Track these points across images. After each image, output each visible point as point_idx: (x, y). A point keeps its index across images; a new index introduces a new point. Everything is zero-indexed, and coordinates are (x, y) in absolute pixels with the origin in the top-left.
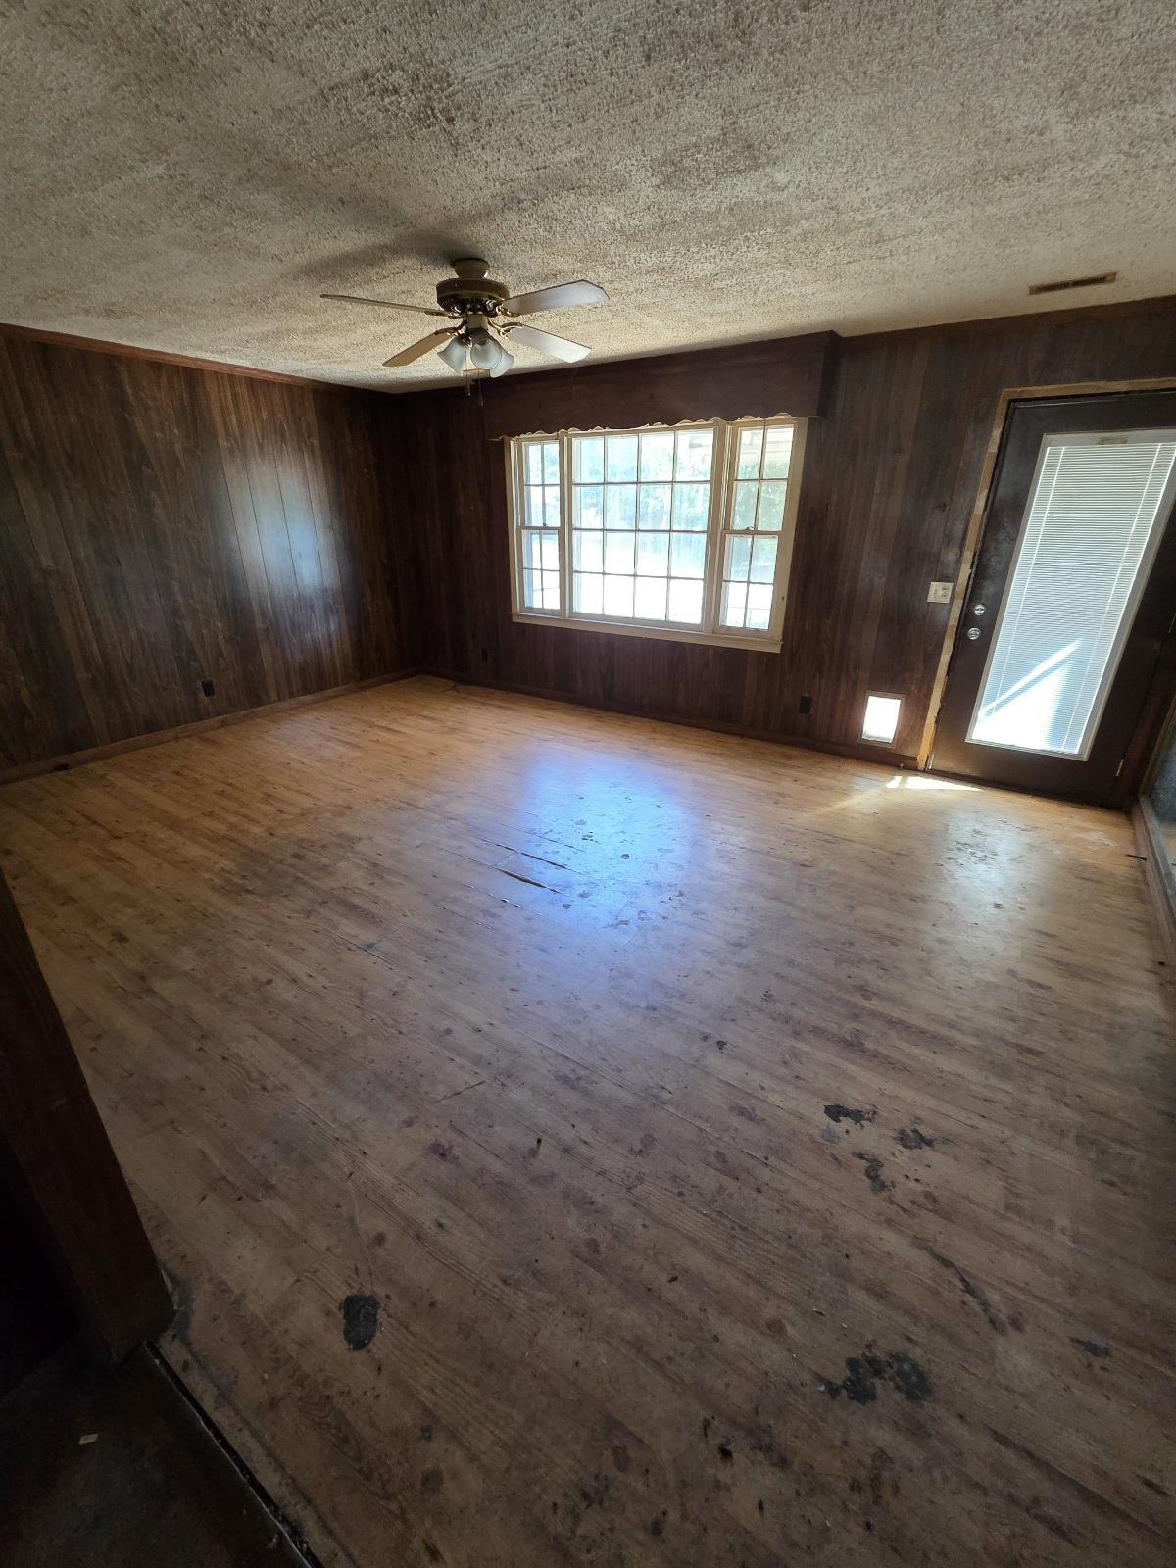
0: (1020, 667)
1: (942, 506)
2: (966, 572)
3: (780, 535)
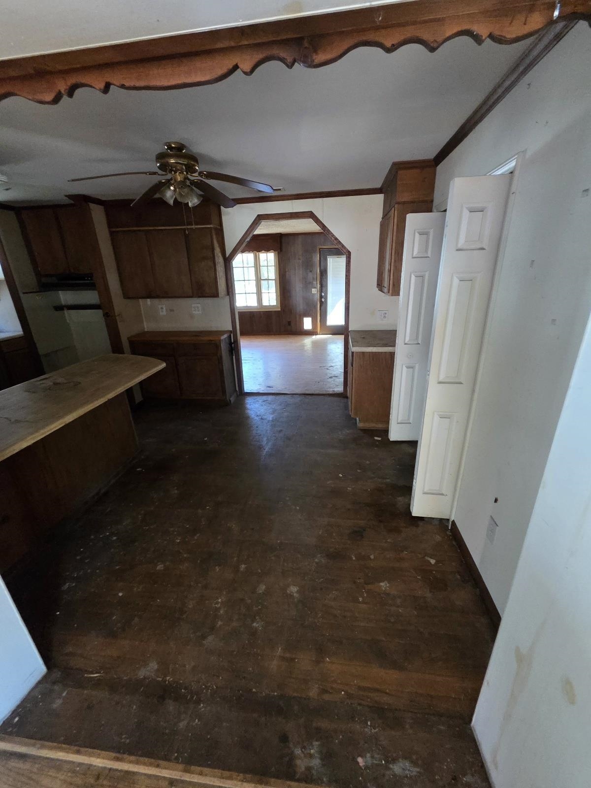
0: (333, 307)
1: (311, 271)
2: (319, 286)
3: (275, 280)
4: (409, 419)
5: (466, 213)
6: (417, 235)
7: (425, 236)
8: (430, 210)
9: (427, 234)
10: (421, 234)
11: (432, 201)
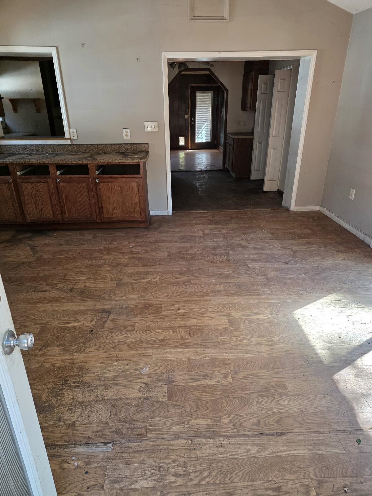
1: (184, 102)
2: (190, 113)
4: (259, 169)
5: (280, 80)
6: (263, 84)
7: (266, 85)
8: (267, 74)
9: (267, 84)
10: (264, 83)
11: (268, 69)
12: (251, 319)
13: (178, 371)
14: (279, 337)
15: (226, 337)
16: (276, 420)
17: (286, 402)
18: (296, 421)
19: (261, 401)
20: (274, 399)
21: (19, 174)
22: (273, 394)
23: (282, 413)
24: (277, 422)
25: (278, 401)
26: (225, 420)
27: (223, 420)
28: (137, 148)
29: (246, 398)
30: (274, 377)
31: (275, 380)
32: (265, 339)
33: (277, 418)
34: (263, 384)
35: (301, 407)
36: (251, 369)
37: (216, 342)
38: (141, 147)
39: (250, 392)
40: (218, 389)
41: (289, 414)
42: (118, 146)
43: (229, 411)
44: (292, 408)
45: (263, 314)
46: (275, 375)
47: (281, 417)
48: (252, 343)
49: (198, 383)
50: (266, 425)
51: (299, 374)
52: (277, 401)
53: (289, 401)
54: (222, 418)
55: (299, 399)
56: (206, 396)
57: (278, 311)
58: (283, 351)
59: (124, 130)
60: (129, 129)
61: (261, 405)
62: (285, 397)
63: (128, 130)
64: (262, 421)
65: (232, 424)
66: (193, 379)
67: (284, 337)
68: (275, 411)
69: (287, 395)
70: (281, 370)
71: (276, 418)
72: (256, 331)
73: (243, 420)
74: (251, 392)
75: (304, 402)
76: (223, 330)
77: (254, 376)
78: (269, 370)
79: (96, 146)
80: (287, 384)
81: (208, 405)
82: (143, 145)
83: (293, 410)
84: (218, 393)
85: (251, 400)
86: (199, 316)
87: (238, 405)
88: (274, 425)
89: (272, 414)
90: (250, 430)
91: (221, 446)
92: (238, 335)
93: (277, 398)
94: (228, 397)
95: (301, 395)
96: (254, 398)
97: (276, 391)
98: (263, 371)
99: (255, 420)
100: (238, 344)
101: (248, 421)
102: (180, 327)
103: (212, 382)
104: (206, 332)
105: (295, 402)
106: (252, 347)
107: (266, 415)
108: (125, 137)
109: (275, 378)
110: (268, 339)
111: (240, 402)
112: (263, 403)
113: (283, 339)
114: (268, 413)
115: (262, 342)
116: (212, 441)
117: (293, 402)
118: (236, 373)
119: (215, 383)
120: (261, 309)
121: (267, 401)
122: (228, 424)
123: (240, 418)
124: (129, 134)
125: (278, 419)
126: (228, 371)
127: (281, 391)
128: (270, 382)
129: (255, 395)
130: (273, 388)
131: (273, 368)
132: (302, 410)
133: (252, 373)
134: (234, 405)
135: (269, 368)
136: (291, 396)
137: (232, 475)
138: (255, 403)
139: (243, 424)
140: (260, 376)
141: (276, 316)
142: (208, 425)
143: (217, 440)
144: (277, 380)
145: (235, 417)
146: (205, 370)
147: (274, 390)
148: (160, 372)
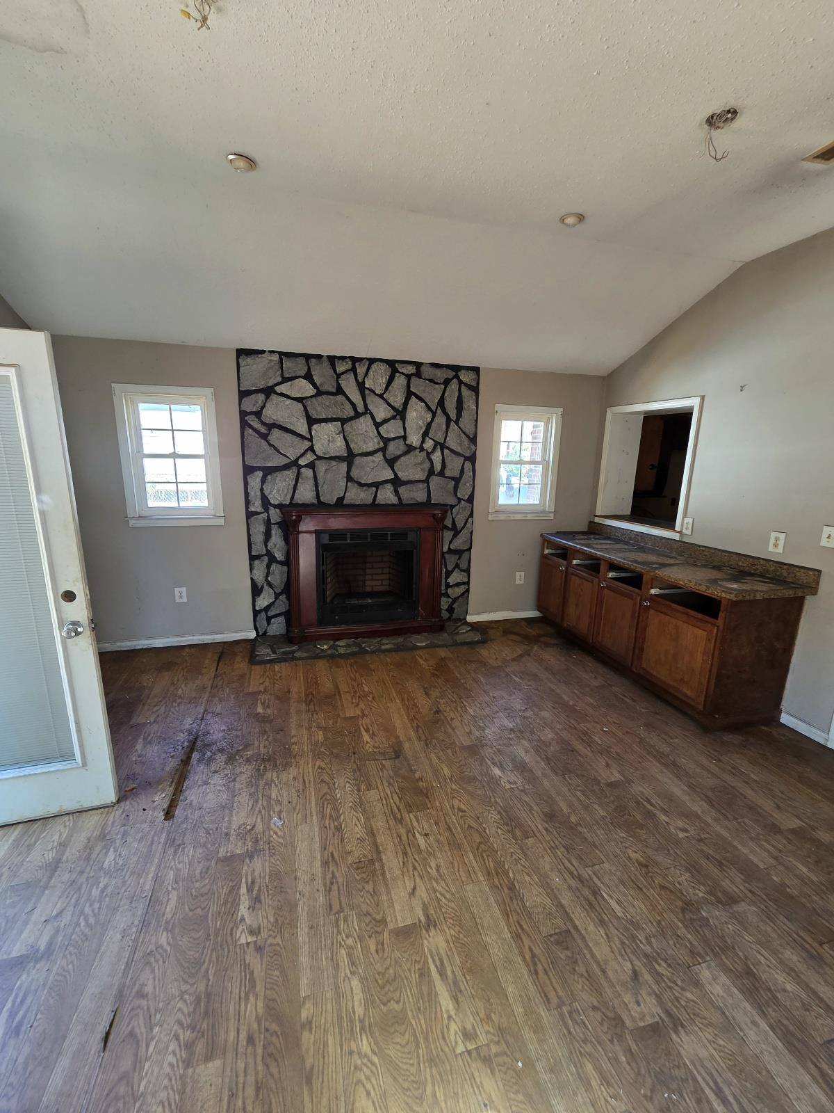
12: (430, 974)
13: (273, 860)
14: (370, 1053)
15: (356, 924)
16: (137, 1030)
17: (171, 1059)
18: (121, 1079)
19: (185, 1001)
20: (183, 1029)
21: (575, 562)
22: (196, 1026)
23: (147, 1046)
24: (132, 1034)
25: (177, 1039)
26: (164, 939)
27: (165, 934)
28: (789, 574)
29: (197, 971)
30: (241, 1031)
31: (232, 1034)
32: (360, 1011)
33: (141, 1033)
34: (224, 1005)
35: (149, 1097)
36: (266, 978)
37: (341, 907)
38: (798, 574)
39: (211, 978)
40: (226, 921)
41: (140, 1062)
42: (751, 560)
43: (180, 943)
44: (153, 1071)
45: (457, 1010)
46: (245, 1033)
47: (140, 1043)
48: (342, 978)
49: (244, 890)
50: (133, 1009)
51: (240, 1103)
52: (179, 1036)
53: (171, 1065)
54: (169, 933)
55: (171, 1092)
56: (215, 906)
57: (487, 1060)
58: (321, 1059)
59: (773, 535)
60: (784, 534)
61: (178, 999)
62: (184, 1056)
63: (782, 536)
64: (144, 1002)
65: (154, 949)
66: (253, 882)
67: (374, 1069)
68: (156, 1030)
69: (188, 1063)
70: (260, 1051)
71: (141, 1030)
72: (387, 989)
73: (156, 968)
74: (209, 980)
75: (160, 1108)
76: (378, 917)
77: (247, 986)
78: (261, 1020)
79: (713, 551)
80: (217, 1063)
81: (199, 910)
82: (803, 571)
83: (146, 1074)
84: (219, 923)
85: (191, 981)
86: (415, 868)
87: (188, 957)
88: (128, 1026)
89: (153, 1022)
90: (134, 979)
91: (123, 937)
92: (365, 948)
93: (186, 1035)
94: (208, 939)
95: (181, 1099)
96: (196, 986)
97: (203, 1036)
98: (260, 1005)
99: (149, 989)
100: (337, 949)
101: (151, 976)
102: (377, 845)
103: (243, 910)
104: (369, 887)
105: (166, 1082)
106: (331, 980)
107: (152, 1009)
108: (771, 548)
109: (238, 1033)
110: (361, 1021)
111: (193, 960)
112: (180, 1005)
113: (365, 1065)
114: (155, 1015)
115: (350, 1004)
116: (136, 922)
117: (168, 1075)
118: (259, 949)
119: (240, 915)
120: (480, 1004)
121: (183, 1013)
122: (157, 943)
123: (161, 962)
124: (781, 543)
125: (139, 1035)
126: (264, 934)
127: (200, 1048)
128: (228, 1020)
129: (202, 987)
130: (210, 1027)
131: (267, 1030)
132: (142, 1098)
133: (255, 982)
134: (189, 950)
135: (266, 1020)
136: (181, 1072)
137: (74, 957)
138: (185, 987)
139: (147, 968)
140: (247, 999)
141: (460, 1049)
142: (164, 915)
143: (134, 930)
144: (232, 1038)
145: (165, 954)
146: (270, 897)
147: (206, 1028)
148: (271, 839)
